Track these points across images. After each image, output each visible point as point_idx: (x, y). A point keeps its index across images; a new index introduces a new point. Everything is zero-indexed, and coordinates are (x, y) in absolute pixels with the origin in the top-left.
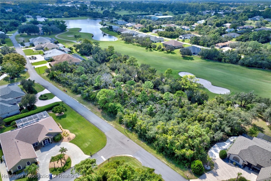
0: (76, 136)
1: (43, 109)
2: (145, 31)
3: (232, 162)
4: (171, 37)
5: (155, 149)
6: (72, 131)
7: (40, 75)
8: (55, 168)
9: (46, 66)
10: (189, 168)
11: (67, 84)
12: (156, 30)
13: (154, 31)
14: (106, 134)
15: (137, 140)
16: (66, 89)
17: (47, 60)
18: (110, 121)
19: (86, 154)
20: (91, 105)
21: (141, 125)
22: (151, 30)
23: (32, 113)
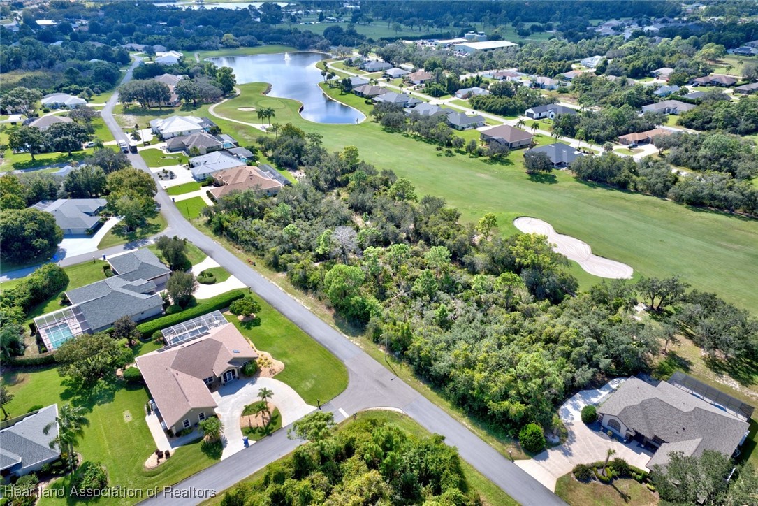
0: (286, 365)
1: (212, 305)
2: (437, 94)
3: (605, 430)
4: (506, 112)
5: (448, 398)
6: (277, 356)
7: (190, 220)
8: (251, 427)
9: (199, 198)
10: (516, 438)
11: (253, 245)
12: (465, 91)
13: (461, 93)
14: (346, 363)
15: (411, 379)
16: (253, 259)
17: (199, 180)
18: (354, 335)
19: (309, 403)
20: (310, 298)
21: (420, 349)
22: (453, 88)
23: (190, 314)
